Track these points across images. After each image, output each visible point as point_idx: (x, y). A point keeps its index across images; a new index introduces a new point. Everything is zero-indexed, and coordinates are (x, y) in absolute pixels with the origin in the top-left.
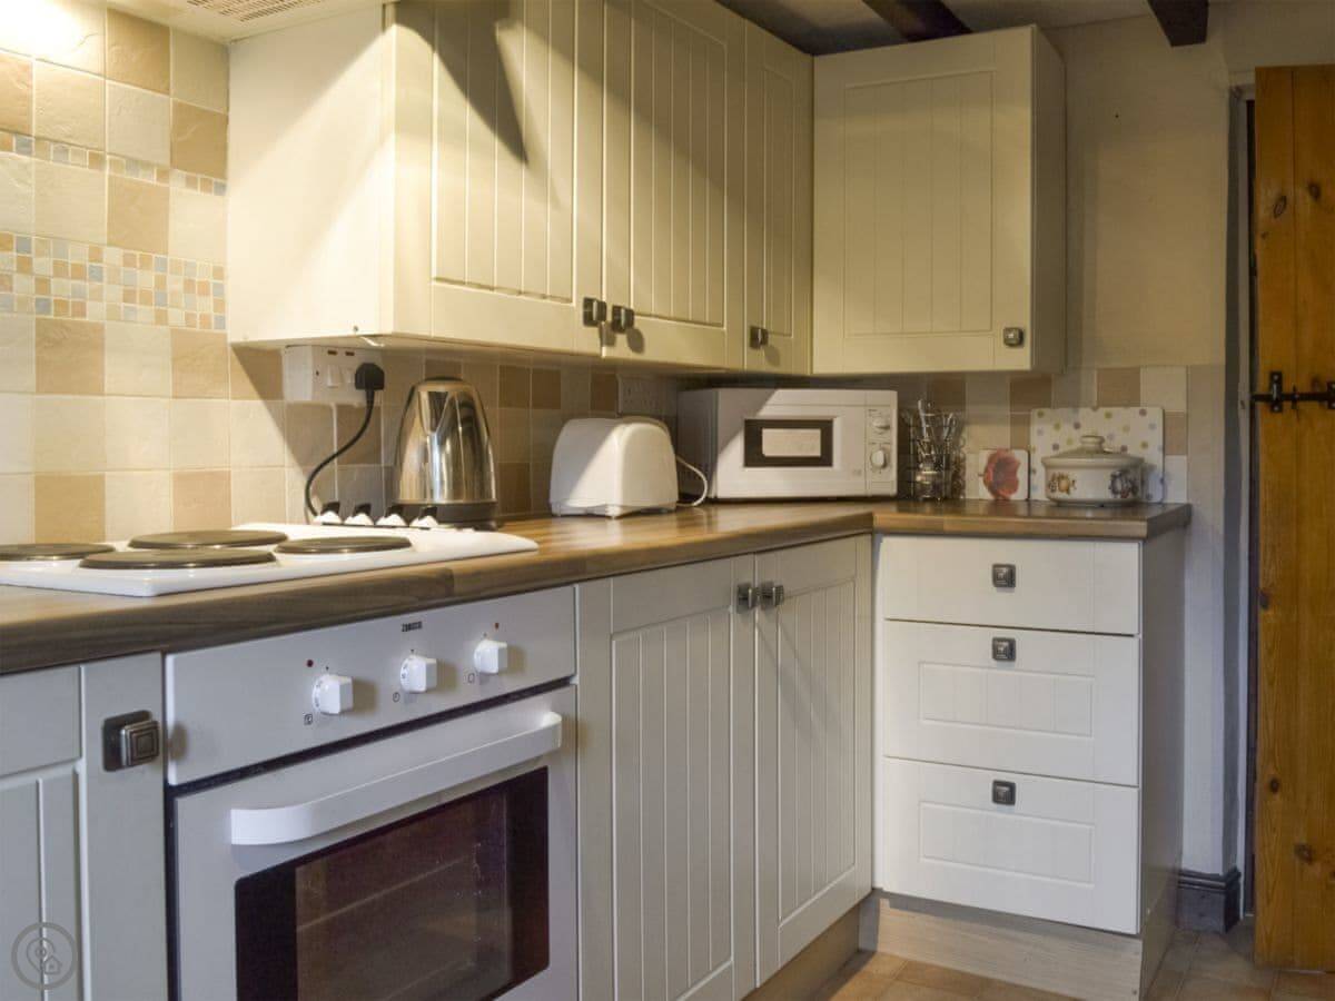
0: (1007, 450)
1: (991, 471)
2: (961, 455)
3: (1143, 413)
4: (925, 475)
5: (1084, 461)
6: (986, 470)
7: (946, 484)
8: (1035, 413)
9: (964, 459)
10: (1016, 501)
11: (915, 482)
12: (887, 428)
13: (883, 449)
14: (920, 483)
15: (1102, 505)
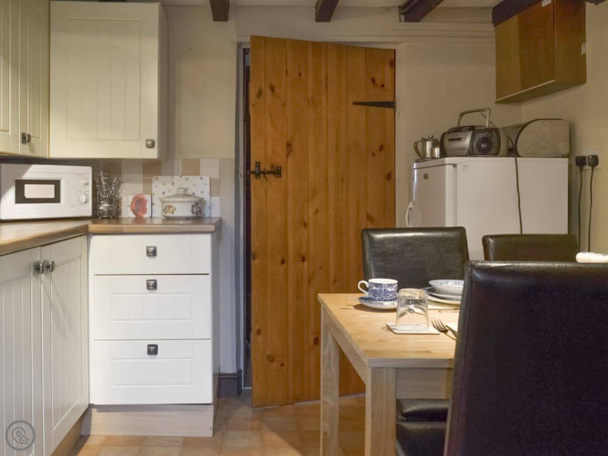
0: (141, 195)
1: (134, 204)
2: (120, 197)
3: (201, 178)
4: (104, 206)
5: (179, 199)
6: (132, 204)
7: (114, 210)
8: (154, 178)
9: (121, 199)
10: (146, 218)
11: (99, 210)
12: (87, 184)
13: (85, 194)
14: (102, 210)
15: (187, 219)
